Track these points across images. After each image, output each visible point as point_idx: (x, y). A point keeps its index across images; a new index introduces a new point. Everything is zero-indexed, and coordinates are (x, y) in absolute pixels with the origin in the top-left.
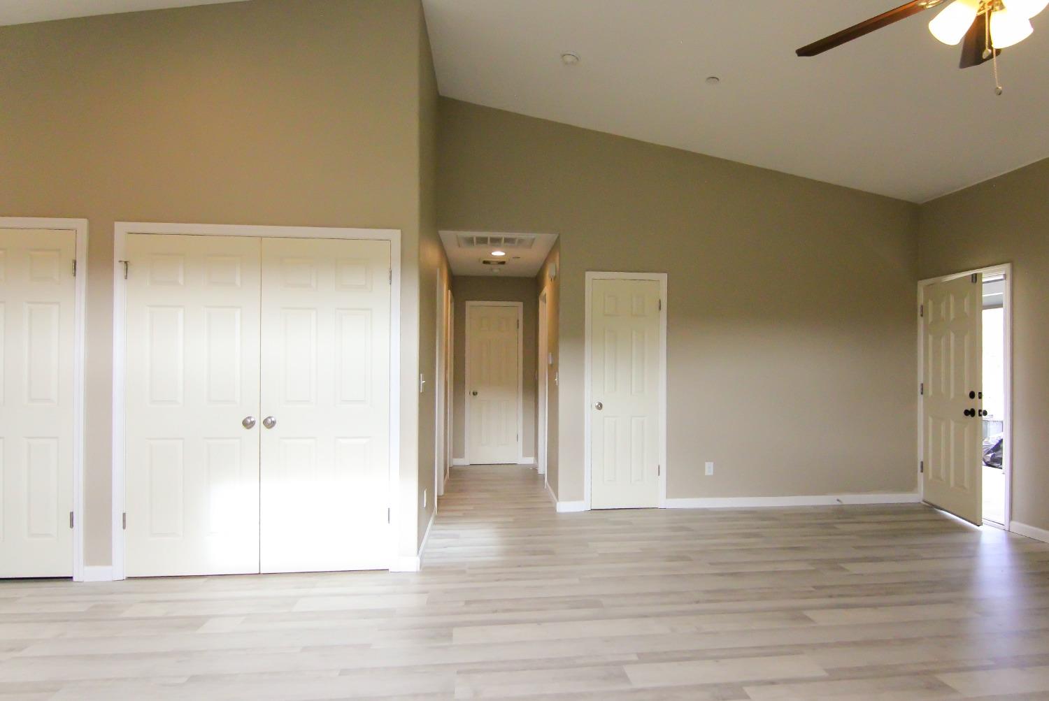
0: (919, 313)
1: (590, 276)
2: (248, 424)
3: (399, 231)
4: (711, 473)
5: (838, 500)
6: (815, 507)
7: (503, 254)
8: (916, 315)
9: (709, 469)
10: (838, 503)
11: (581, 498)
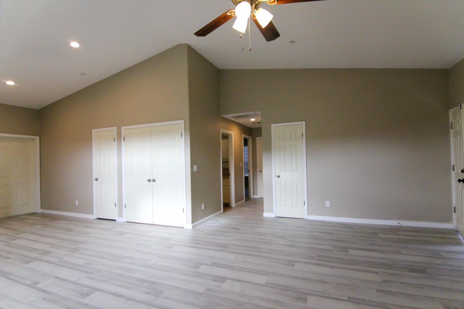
0: (450, 127)
1: (273, 126)
2: (149, 181)
3: (183, 120)
4: (329, 206)
5: (399, 223)
6: (383, 225)
7: (254, 120)
8: (449, 127)
9: (328, 204)
10: (399, 225)
11: (272, 212)
